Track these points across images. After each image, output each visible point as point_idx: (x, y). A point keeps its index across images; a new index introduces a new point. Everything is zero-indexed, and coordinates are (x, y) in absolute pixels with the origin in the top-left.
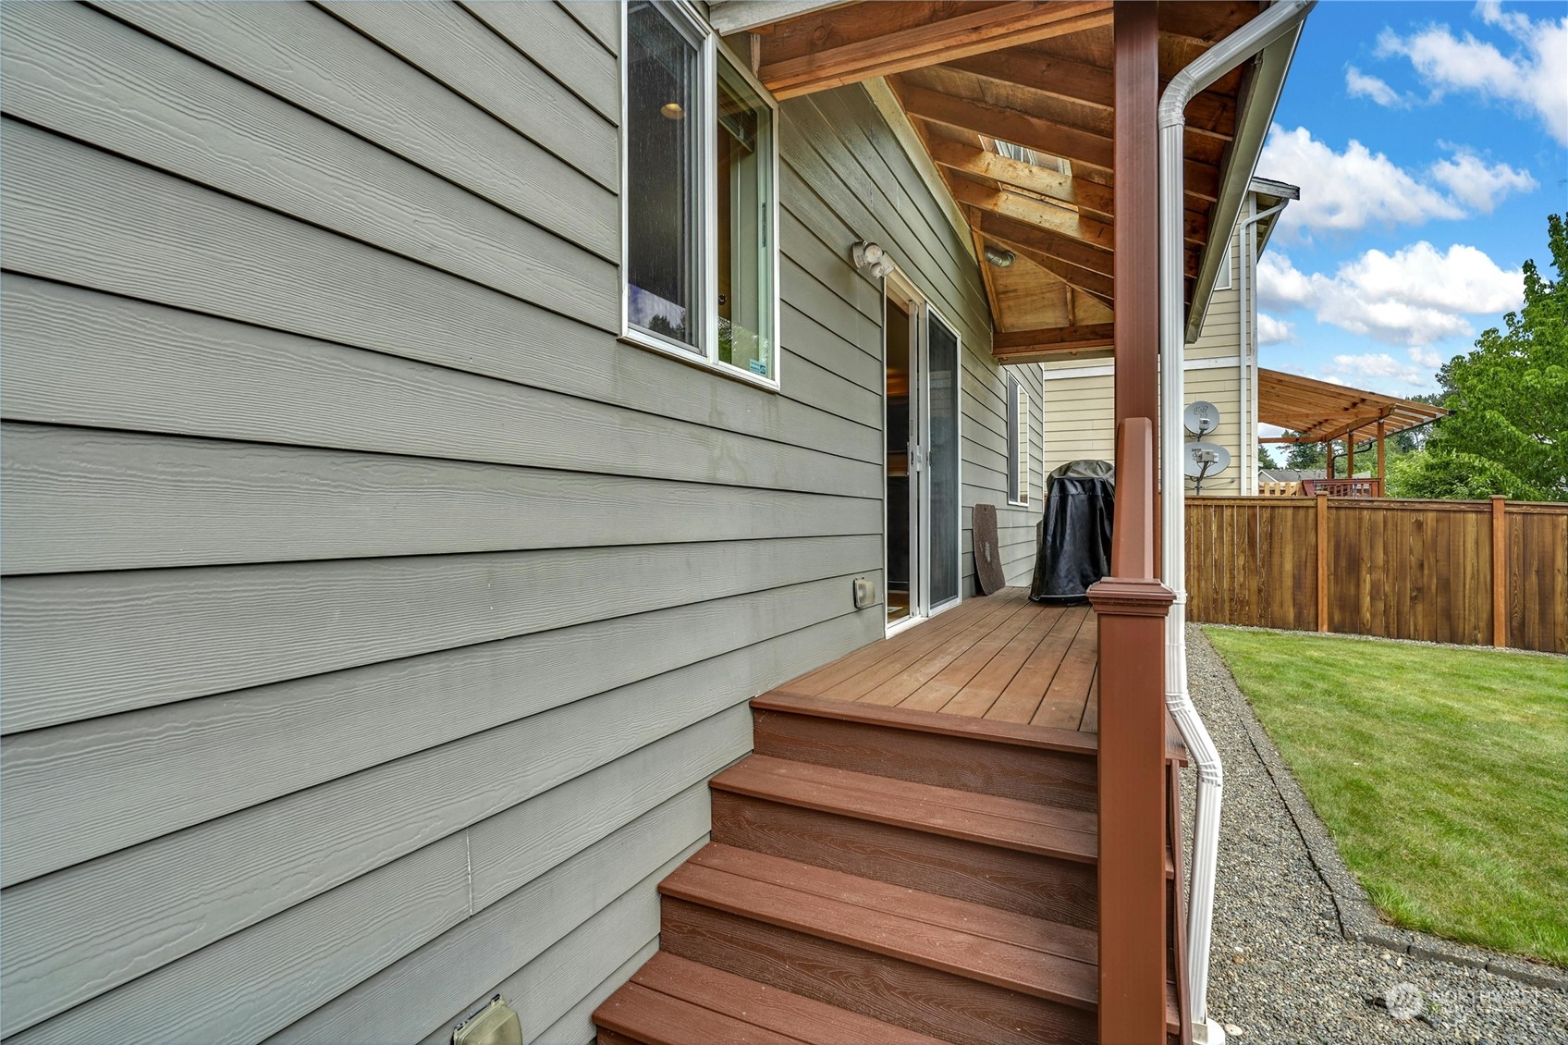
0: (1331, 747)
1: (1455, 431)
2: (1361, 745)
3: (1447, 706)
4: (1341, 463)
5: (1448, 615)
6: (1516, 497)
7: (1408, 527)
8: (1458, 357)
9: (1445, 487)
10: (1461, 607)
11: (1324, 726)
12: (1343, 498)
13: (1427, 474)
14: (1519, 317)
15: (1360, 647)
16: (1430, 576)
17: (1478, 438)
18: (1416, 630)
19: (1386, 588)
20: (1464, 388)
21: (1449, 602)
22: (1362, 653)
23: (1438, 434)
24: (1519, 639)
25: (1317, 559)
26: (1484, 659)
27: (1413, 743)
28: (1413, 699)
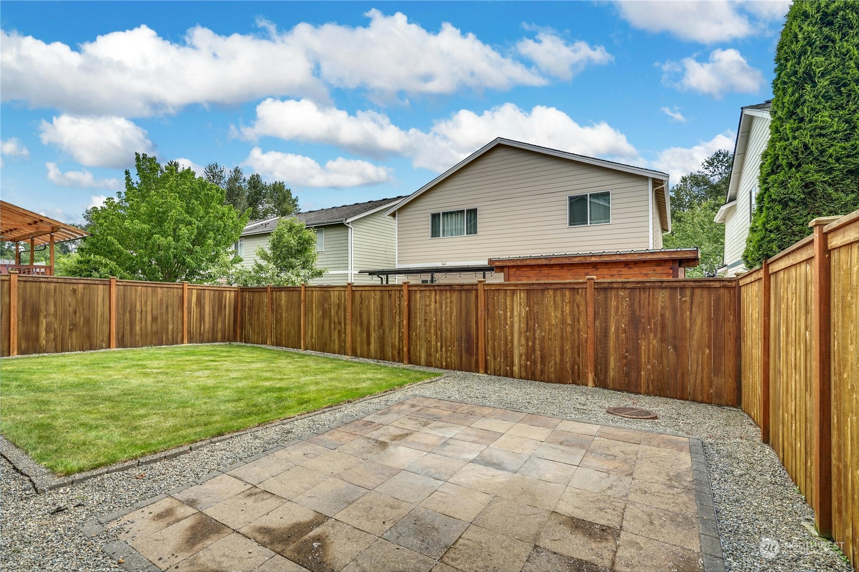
0: (23, 413)
1: (93, 244)
2: (42, 406)
3: (89, 378)
4: (25, 256)
5: (89, 336)
6: (121, 278)
7: (68, 292)
8: (95, 208)
9: (87, 273)
10: (95, 332)
11: (18, 404)
12: (26, 275)
13: (78, 265)
14: (123, 195)
15: (39, 360)
16: (80, 317)
17: (104, 249)
18: (72, 346)
19: (55, 326)
20: (97, 223)
21: (90, 330)
22: (41, 363)
23: (84, 245)
24: (122, 344)
25: (10, 312)
26: (106, 355)
27: (72, 398)
28: (71, 379)
